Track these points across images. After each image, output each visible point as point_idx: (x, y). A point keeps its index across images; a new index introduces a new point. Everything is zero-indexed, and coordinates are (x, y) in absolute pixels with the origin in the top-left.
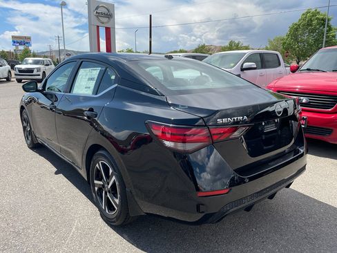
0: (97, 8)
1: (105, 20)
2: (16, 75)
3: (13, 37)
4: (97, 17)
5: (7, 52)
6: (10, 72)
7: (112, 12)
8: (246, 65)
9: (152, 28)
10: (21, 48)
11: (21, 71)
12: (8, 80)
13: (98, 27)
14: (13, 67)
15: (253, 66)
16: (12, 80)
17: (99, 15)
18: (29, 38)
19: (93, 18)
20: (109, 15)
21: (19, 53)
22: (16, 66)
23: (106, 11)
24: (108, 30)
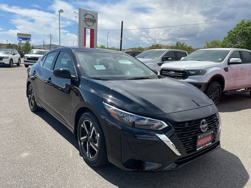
0: (85, 15)
1: (90, 24)
2: (24, 61)
3: (18, 34)
4: (85, 21)
5: (13, 45)
6: (20, 59)
7: (96, 18)
8: (232, 60)
9: (123, 31)
10: (24, 42)
11: (28, 59)
12: (18, 65)
13: (85, 28)
14: (22, 56)
15: (239, 61)
16: (21, 65)
17: (86, 20)
18: (30, 35)
19: (82, 22)
20: (94, 21)
21: (21, 46)
22: (26, 55)
23: (92, 18)
24: (92, 32)
